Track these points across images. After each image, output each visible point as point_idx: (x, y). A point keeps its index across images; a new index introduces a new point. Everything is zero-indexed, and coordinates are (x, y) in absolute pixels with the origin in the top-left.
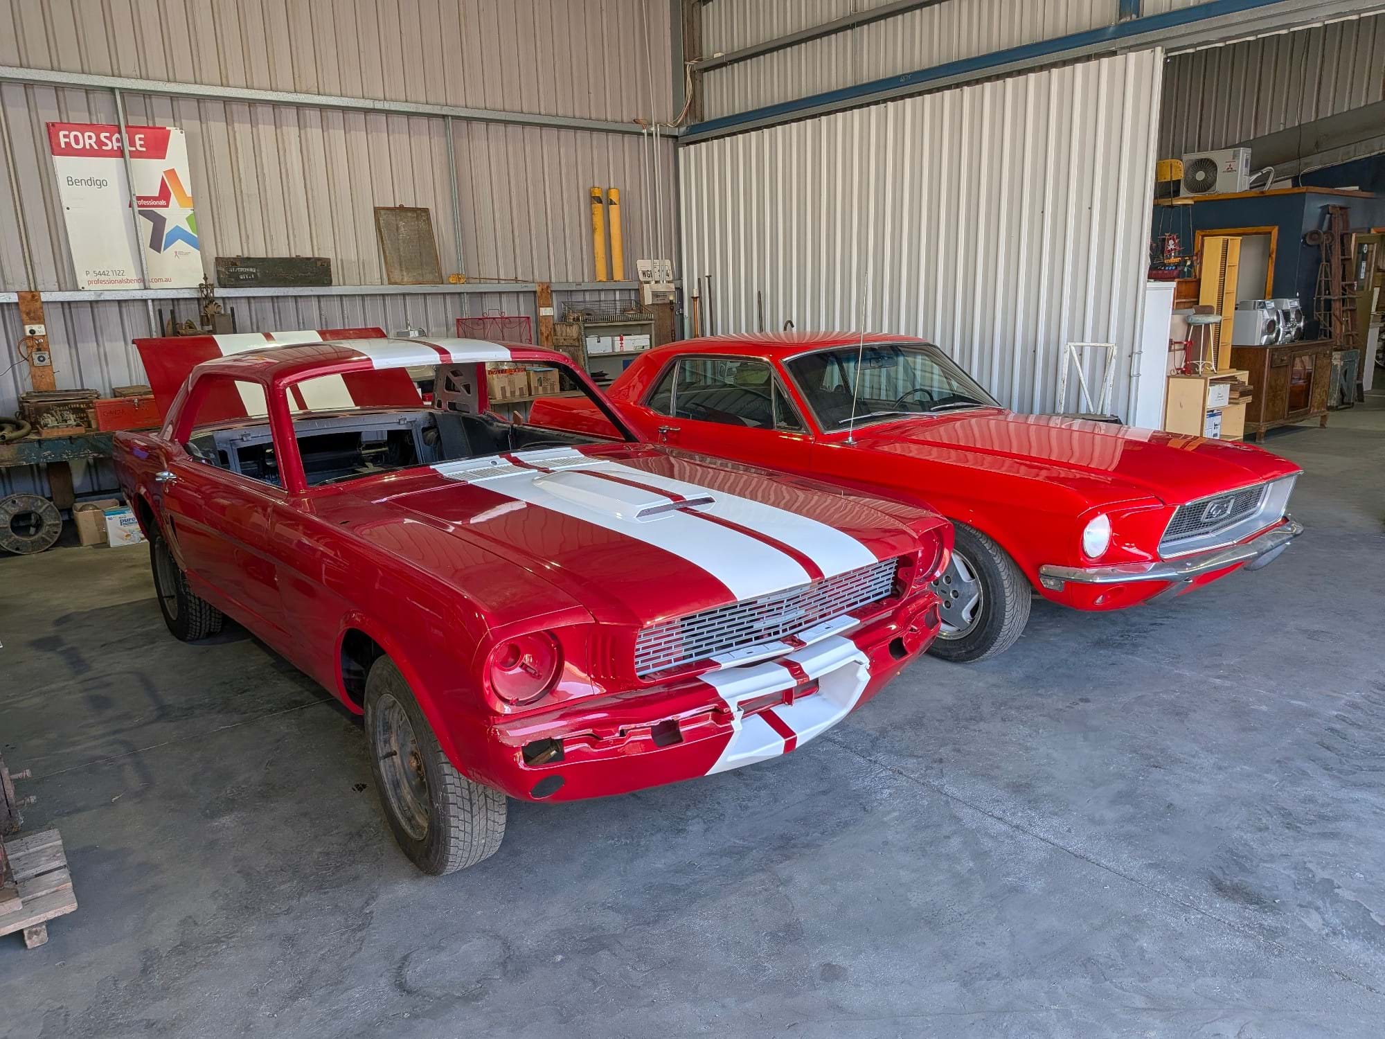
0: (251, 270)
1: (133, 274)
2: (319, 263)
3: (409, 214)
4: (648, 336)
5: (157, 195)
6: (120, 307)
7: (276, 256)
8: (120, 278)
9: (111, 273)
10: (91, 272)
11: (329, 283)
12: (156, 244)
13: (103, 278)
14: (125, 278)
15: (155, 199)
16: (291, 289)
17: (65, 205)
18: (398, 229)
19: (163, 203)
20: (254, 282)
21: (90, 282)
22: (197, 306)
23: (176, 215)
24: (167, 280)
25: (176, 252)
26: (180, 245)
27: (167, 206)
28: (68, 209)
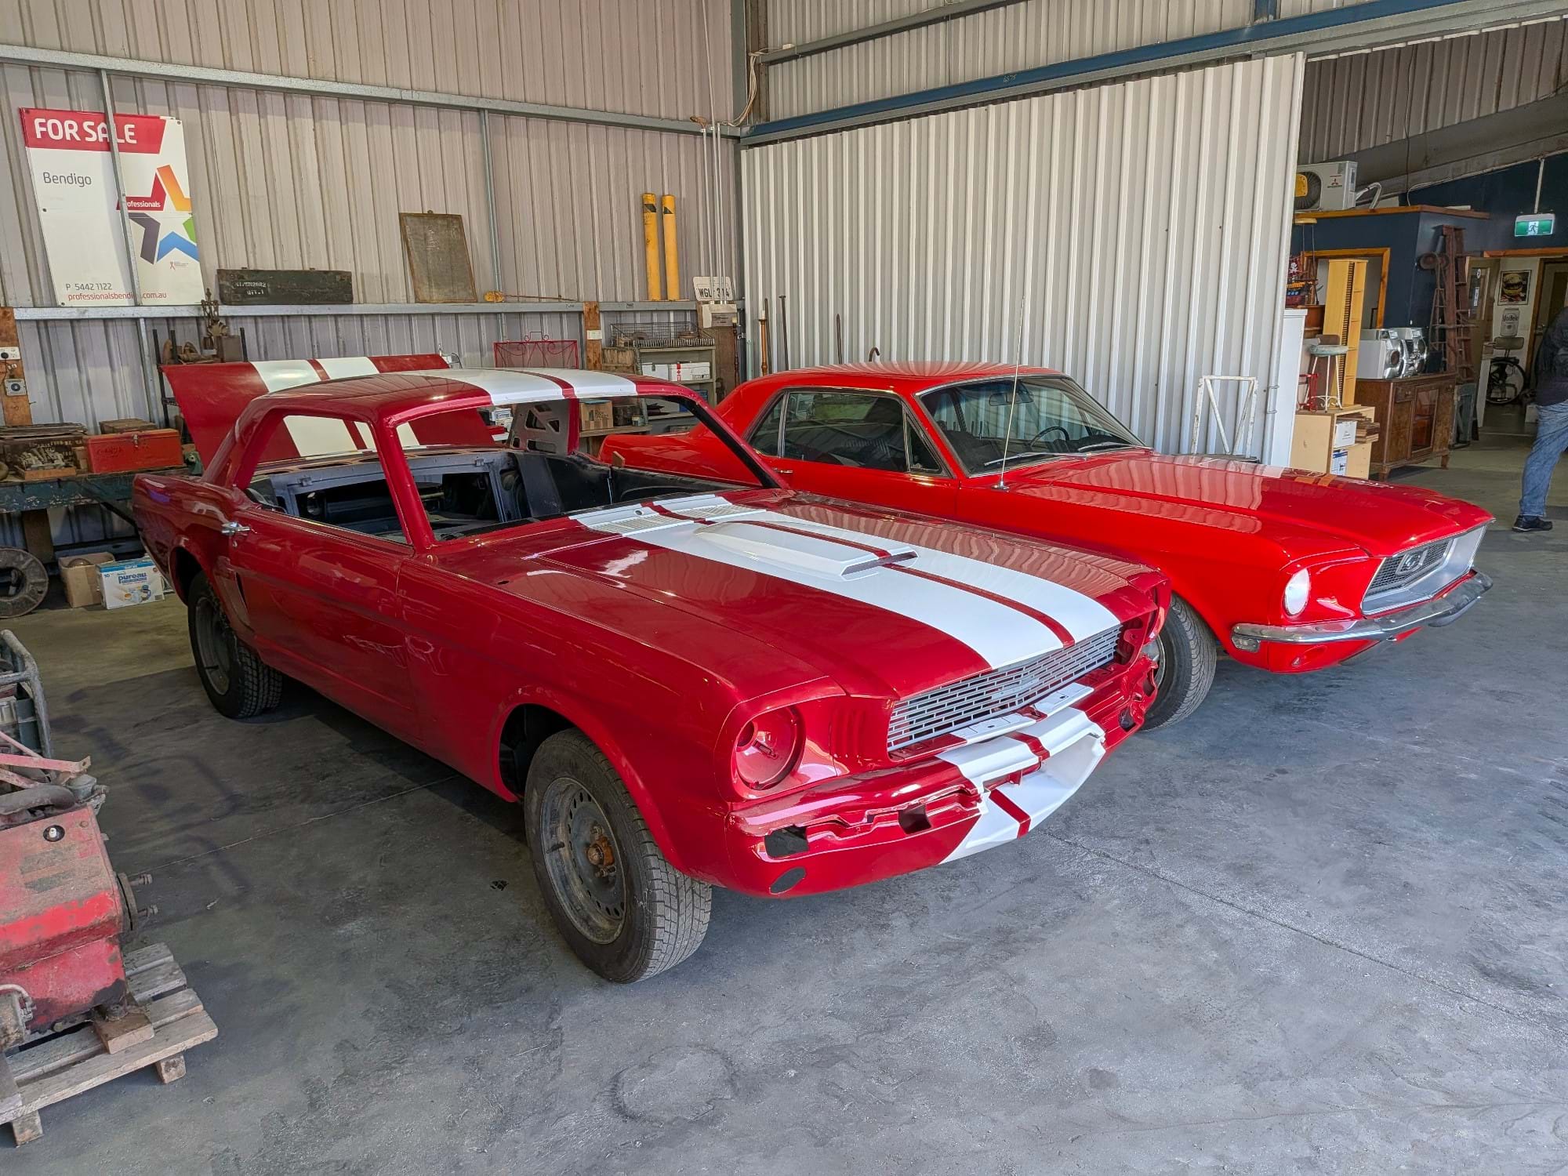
0: (261, 284)
1: (120, 287)
2: (338, 277)
3: (440, 222)
4: (708, 364)
5: (149, 195)
6: (106, 327)
7: (286, 269)
8: (106, 292)
9: (95, 287)
10: (73, 286)
11: (350, 301)
12: (148, 254)
13: (85, 292)
14: (111, 292)
15: (146, 200)
16: (306, 307)
17: (41, 206)
18: (426, 238)
19: (156, 204)
20: (264, 298)
21: (71, 297)
22: (196, 326)
23: (172, 219)
24: (161, 296)
25: (172, 263)
26: (176, 254)
27: (161, 209)
28: (45, 210)
